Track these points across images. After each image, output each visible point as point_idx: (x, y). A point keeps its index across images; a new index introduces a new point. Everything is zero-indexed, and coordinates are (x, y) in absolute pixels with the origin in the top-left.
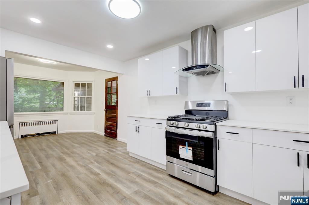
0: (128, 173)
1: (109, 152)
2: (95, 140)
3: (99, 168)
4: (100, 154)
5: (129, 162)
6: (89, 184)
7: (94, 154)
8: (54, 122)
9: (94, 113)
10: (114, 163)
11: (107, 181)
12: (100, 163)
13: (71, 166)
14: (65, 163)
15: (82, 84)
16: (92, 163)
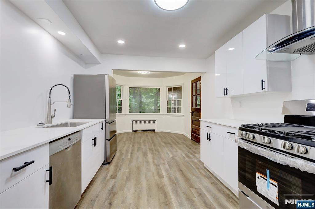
0: (191, 186)
1: (185, 157)
2: (180, 141)
3: (167, 171)
4: (176, 156)
5: (199, 173)
6: (149, 184)
7: (171, 156)
8: (154, 122)
9: (184, 115)
10: (183, 170)
11: (165, 188)
12: (171, 166)
13: (148, 162)
14: (145, 157)
15: (173, 88)
16: (164, 164)
